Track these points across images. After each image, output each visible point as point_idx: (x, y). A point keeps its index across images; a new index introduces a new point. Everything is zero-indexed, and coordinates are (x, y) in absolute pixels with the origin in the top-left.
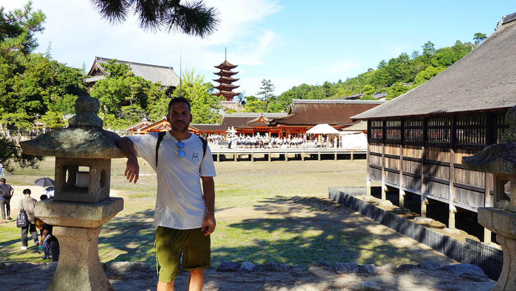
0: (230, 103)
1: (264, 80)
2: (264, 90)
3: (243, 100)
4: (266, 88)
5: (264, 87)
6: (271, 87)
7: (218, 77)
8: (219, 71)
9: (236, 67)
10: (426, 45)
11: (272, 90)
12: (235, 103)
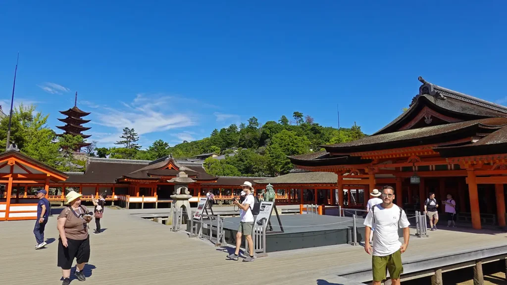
0: (77, 154)
1: (127, 128)
2: (125, 140)
3: (92, 152)
4: (128, 137)
5: (126, 136)
6: (135, 137)
7: (64, 124)
8: (65, 117)
9: (88, 114)
10: (251, 120)
11: (136, 139)
12: (83, 154)
